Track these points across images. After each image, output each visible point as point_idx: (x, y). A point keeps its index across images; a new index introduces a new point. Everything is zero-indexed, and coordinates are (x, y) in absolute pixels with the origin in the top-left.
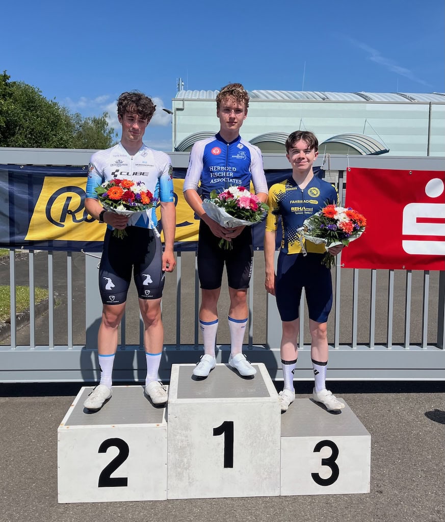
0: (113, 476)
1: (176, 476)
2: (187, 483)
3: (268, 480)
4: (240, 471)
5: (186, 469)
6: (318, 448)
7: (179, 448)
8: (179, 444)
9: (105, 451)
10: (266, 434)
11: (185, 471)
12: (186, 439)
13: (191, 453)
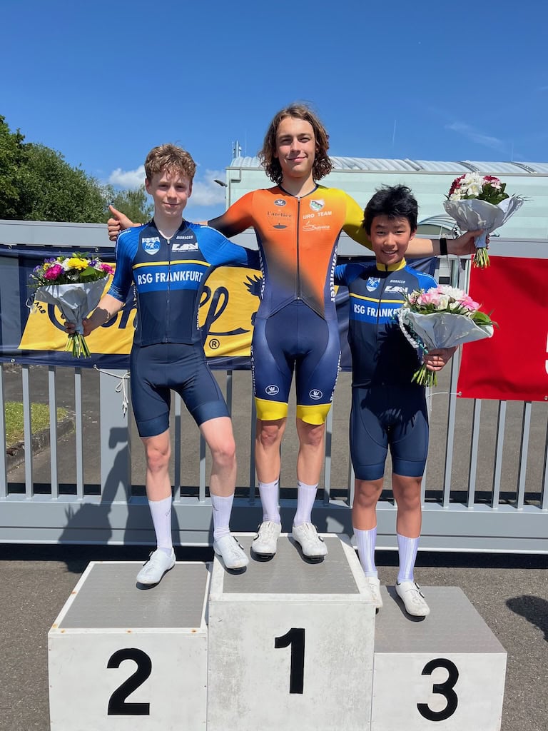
0: (129, 700)
1: (220, 703)
2: (236, 714)
3: (353, 712)
4: (312, 699)
5: (234, 694)
6: (428, 669)
7: (225, 664)
8: (225, 658)
9: (117, 666)
10: (352, 648)
11: (233, 697)
12: (236, 652)
13: (242, 672)
